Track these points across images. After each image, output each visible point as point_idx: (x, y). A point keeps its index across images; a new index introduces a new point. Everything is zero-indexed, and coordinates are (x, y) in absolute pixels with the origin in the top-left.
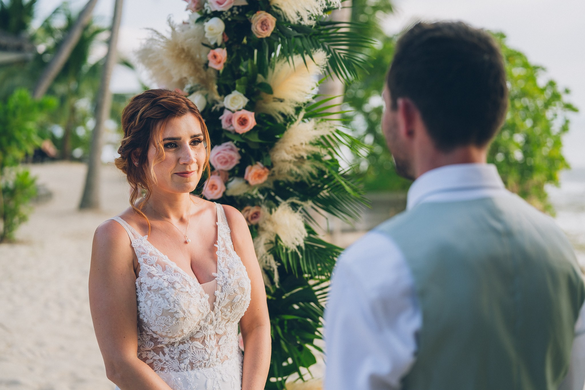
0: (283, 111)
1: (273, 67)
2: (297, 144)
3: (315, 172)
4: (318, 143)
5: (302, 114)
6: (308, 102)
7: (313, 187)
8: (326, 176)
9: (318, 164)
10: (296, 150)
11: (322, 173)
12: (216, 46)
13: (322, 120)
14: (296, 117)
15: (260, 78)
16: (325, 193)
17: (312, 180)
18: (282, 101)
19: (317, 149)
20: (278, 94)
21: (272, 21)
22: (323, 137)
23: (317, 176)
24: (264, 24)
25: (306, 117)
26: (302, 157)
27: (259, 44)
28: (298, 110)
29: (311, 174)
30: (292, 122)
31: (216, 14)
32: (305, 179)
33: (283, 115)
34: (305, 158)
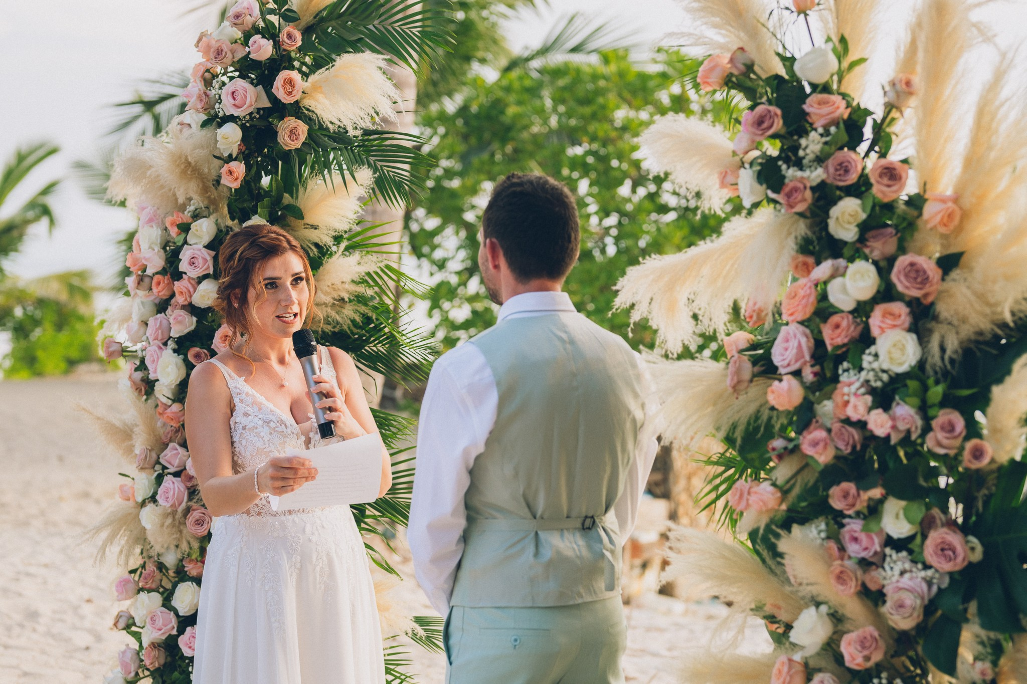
0: (317, 240)
1: (305, 185)
2: (337, 282)
3: (358, 319)
4: (363, 281)
5: (343, 245)
6: (350, 230)
7: (356, 339)
8: (372, 325)
9: (363, 309)
10: (334, 290)
11: (368, 320)
12: (230, 158)
13: (368, 252)
14: (334, 248)
15: (287, 199)
16: (371, 348)
17: (355, 330)
18: (315, 227)
19: (361, 289)
20: (310, 219)
21: (303, 129)
22: (369, 274)
23: (361, 324)
24: (293, 133)
25: (347, 249)
26: (343, 299)
27: (286, 156)
28: (338, 239)
29: (353, 321)
30: (331, 255)
31: (232, 118)
32: (345, 327)
33: (317, 245)
34: (347, 299)
